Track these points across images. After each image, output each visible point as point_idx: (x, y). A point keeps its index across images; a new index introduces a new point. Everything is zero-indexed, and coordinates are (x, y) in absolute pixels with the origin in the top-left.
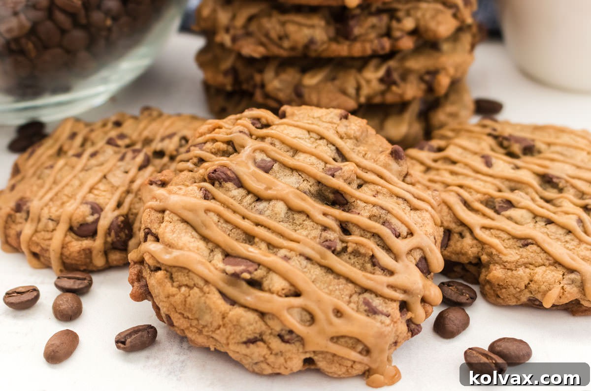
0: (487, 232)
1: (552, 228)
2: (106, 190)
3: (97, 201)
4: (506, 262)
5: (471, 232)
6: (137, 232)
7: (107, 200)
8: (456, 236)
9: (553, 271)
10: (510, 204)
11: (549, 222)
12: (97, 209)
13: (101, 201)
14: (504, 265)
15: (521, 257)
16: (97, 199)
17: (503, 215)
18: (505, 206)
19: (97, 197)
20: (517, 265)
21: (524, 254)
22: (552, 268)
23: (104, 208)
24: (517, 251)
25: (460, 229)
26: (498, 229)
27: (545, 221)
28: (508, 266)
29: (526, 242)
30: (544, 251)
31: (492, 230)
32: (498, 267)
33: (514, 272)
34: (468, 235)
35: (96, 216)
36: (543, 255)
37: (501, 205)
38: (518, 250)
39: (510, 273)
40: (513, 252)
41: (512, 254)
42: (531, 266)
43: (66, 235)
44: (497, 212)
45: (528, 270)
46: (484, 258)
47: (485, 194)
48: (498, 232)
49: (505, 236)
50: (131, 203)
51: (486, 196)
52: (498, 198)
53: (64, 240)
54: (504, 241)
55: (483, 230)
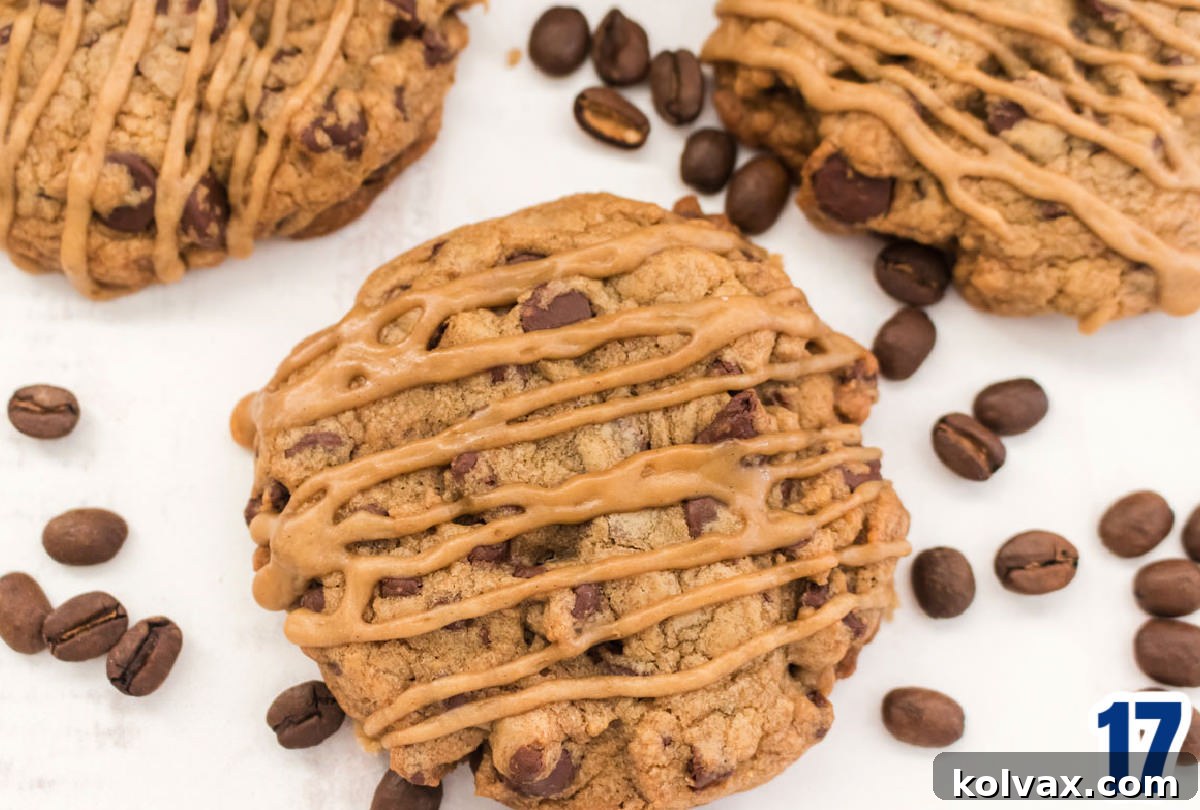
0: (975, 188)
1: (1101, 161)
2: (150, 113)
3: (139, 151)
4: (1013, 257)
5: (940, 185)
6: (241, 206)
7: (160, 146)
8: (908, 190)
9: (1102, 269)
10: (1018, 112)
11: (1098, 149)
12: (144, 173)
13: (147, 147)
14: (1008, 262)
15: (1044, 246)
16: (137, 144)
17: (1005, 140)
18: (1008, 114)
19: (136, 139)
20: (1035, 262)
21: (1049, 239)
22: (1101, 262)
23: (160, 168)
24: (1033, 231)
25: (916, 175)
26: (997, 179)
27: (1089, 148)
28: (1016, 265)
29: (1052, 210)
30: (1087, 229)
31: (983, 183)
32: (995, 265)
33: (1028, 277)
34: (932, 190)
35: (145, 193)
36: (1085, 238)
37: (999, 113)
38: (1036, 226)
39: (1019, 280)
40: (1026, 231)
41: (1023, 240)
42: (1061, 263)
43: (89, 233)
44: (993, 130)
45: (1055, 273)
46: (967, 242)
47: (965, 84)
48: (995, 186)
49: (1009, 195)
50: (214, 138)
51: (968, 90)
52: (994, 94)
53: (88, 243)
54: (1006, 205)
55: (966, 182)
